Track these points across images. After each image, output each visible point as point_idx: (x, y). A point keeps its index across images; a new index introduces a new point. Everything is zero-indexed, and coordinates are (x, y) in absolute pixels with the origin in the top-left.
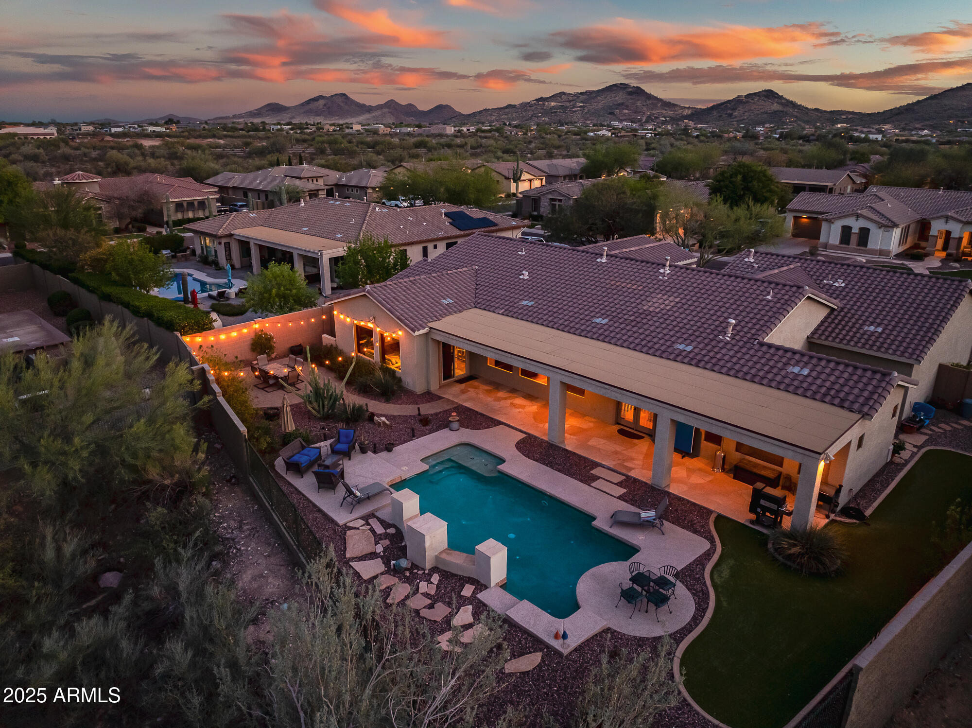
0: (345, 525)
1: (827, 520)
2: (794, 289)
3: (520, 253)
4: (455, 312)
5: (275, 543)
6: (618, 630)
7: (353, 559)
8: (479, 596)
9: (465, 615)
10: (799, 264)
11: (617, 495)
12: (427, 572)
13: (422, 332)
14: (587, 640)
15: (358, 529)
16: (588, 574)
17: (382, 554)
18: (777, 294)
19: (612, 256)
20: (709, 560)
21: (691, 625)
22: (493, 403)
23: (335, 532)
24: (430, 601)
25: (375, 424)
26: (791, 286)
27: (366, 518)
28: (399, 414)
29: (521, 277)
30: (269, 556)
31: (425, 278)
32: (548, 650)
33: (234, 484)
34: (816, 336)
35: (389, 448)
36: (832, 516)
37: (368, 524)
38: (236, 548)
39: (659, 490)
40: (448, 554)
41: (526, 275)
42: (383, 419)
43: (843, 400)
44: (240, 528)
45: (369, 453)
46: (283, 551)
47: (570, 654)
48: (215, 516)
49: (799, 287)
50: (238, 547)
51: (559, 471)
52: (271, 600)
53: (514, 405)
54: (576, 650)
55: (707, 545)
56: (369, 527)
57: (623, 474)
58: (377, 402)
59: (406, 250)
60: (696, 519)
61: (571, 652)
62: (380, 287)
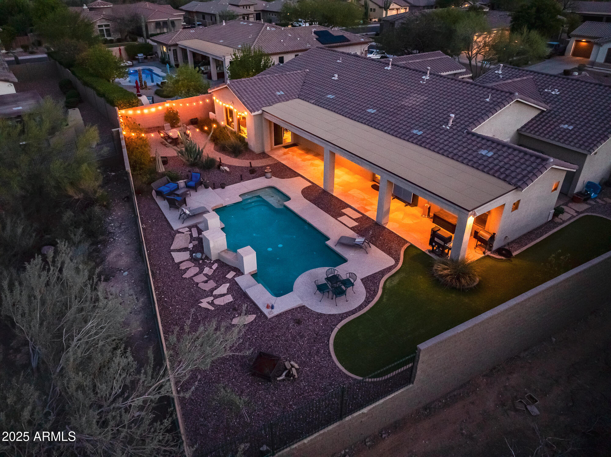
0: (177, 230)
1: (483, 255)
2: (507, 95)
3: (338, 61)
4: (283, 101)
5: (135, 237)
6: (309, 308)
7: (174, 251)
8: (236, 279)
9: (224, 289)
10: (532, 77)
11: (350, 226)
12: (212, 262)
13: (257, 113)
14: (287, 311)
15: (184, 233)
16: (307, 272)
17: (191, 249)
18: (494, 97)
19: (395, 65)
20: (389, 272)
21: (356, 310)
22: (301, 162)
23: (170, 234)
24: (207, 279)
25: (220, 171)
26: (506, 92)
27: (190, 228)
28: (239, 165)
29: (333, 78)
30: (128, 244)
31: (269, 77)
32: (261, 314)
33: (126, 201)
34: (523, 130)
35: (223, 186)
36: (488, 253)
37: (190, 231)
38: (113, 238)
39: (380, 225)
40: (226, 252)
41: (336, 77)
42: (226, 168)
43: (507, 176)
44: (120, 227)
45: (210, 188)
46: (137, 242)
47: (272, 318)
48: (109, 219)
49: (511, 93)
50: (114, 238)
51: (321, 208)
52: (120, 269)
53: (312, 165)
54: (277, 316)
55: (392, 262)
56: (190, 233)
57: (361, 214)
58: (229, 157)
59: (283, 57)
60: (394, 245)
61: (273, 317)
62: (237, 82)
